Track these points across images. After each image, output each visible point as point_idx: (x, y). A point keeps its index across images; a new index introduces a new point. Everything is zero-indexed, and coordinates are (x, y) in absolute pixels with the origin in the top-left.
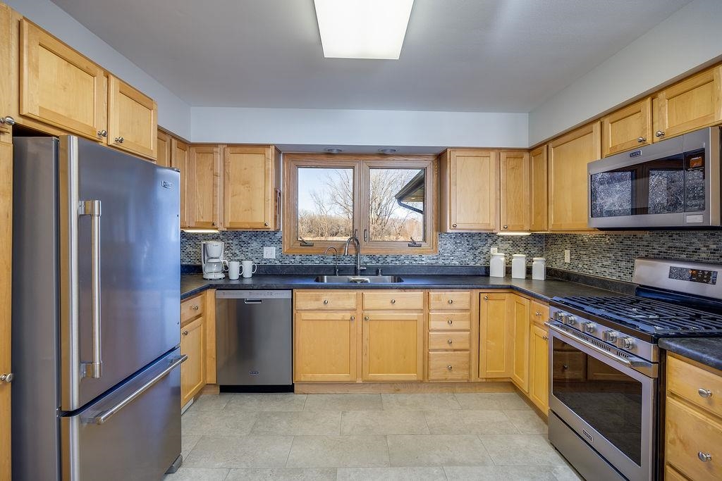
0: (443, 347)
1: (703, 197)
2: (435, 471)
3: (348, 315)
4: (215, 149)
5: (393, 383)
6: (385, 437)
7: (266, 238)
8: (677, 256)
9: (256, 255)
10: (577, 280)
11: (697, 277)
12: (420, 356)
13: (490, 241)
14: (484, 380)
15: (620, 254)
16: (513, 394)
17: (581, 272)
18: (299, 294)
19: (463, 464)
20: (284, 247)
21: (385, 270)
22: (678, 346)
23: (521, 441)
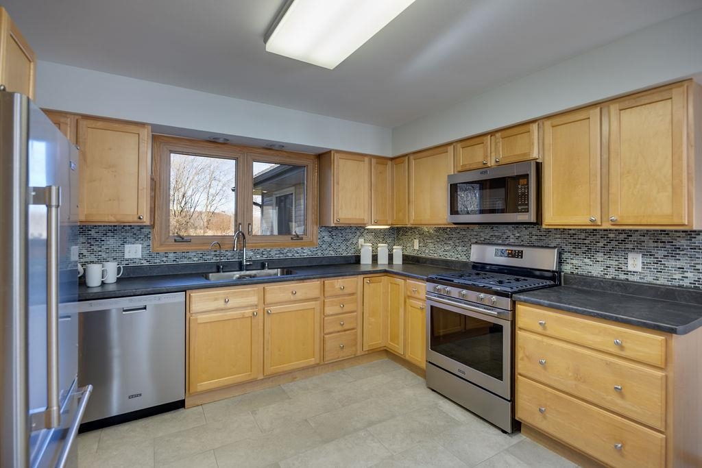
0: (336, 330)
1: (527, 205)
2: (362, 434)
3: (249, 312)
4: (62, 120)
5: (291, 373)
6: (306, 420)
7: (128, 234)
8: (496, 242)
9: (113, 255)
10: (425, 263)
11: (512, 255)
12: (317, 341)
13: (358, 233)
14: (367, 353)
15: (458, 241)
16: (386, 359)
17: (428, 256)
18: (195, 295)
19: (380, 422)
20: (153, 244)
21: (272, 264)
22: (525, 298)
23: (409, 392)
